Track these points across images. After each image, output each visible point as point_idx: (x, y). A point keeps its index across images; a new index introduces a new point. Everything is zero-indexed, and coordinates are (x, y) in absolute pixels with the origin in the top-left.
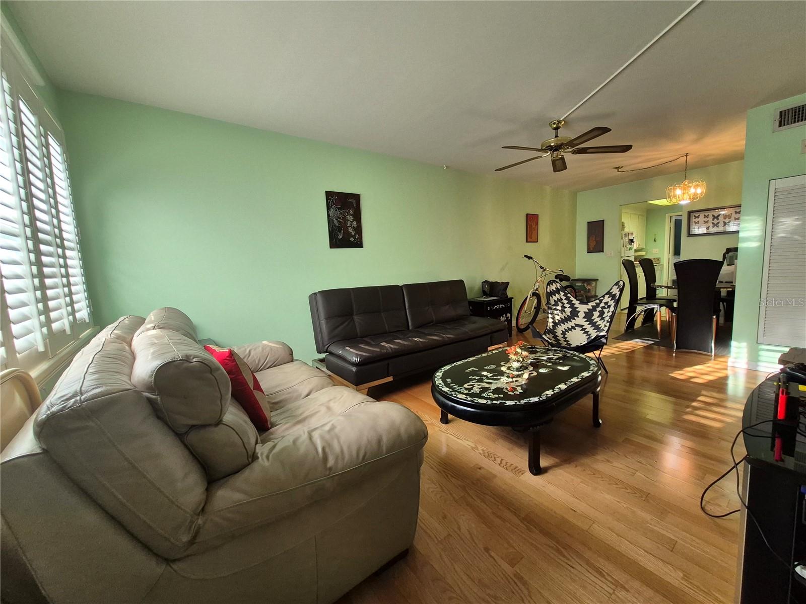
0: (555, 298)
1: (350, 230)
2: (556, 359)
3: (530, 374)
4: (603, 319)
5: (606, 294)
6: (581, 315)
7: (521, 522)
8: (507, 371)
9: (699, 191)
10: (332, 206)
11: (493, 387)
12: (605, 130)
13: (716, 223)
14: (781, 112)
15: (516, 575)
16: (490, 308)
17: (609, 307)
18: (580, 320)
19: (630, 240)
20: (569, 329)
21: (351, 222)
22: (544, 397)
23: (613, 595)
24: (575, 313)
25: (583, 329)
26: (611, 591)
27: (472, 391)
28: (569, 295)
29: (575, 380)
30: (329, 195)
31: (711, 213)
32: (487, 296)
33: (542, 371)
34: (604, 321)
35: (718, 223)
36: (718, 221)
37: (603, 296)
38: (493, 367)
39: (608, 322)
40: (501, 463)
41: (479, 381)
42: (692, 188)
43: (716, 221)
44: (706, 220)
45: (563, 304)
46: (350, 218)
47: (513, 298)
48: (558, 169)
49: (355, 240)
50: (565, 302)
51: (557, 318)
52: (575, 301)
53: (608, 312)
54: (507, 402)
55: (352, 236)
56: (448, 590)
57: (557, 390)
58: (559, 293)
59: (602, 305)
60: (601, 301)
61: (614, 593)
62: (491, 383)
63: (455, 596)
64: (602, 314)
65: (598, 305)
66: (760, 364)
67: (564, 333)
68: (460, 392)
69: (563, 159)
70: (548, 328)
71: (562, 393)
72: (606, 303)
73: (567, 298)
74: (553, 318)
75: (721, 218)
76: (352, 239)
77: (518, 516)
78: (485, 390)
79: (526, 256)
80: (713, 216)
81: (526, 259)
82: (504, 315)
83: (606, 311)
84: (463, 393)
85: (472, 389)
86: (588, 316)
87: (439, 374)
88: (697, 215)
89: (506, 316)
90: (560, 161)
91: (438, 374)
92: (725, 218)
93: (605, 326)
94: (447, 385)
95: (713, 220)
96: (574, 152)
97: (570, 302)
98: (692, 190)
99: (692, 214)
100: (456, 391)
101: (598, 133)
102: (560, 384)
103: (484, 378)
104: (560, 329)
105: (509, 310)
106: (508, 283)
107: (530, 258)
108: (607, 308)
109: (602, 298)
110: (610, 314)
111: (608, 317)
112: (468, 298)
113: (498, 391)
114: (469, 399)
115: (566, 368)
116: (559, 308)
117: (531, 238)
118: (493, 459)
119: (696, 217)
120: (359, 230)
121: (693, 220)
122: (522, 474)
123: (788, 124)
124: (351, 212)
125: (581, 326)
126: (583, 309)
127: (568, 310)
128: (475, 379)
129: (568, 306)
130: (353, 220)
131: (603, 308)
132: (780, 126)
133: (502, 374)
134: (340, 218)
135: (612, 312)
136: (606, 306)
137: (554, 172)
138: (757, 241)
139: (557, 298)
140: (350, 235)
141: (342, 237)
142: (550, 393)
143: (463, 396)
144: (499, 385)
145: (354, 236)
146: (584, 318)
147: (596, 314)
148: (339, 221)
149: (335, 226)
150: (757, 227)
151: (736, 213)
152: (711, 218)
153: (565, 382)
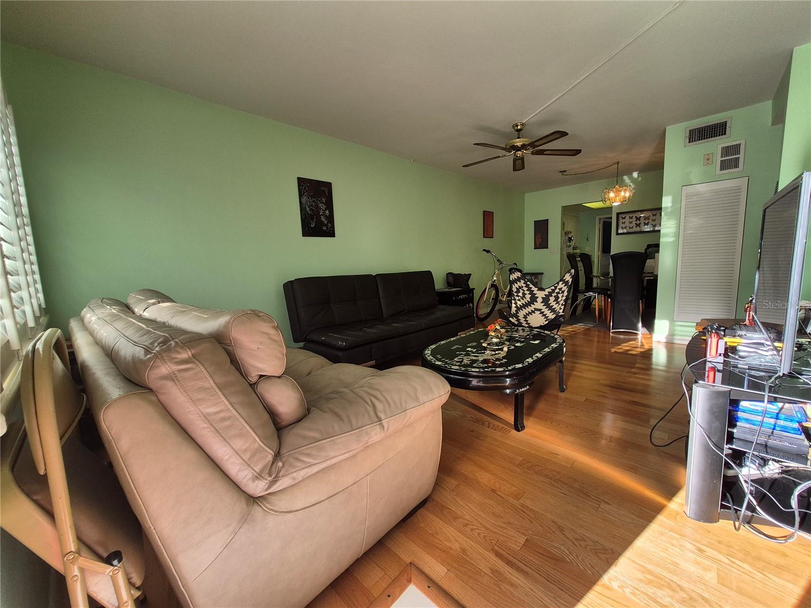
0: (517, 286)
1: (323, 219)
2: (526, 336)
3: (508, 348)
4: (558, 303)
5: (560, 281)
6: (540, 300)
7: (518, 468)
8: (489, 347)
9: (627, 194)
10: (304, 193)
11: (481, 359)
12: (563, 134)
13: (638, 223)
14: (690, 131)
15: (522, 505)
16: (455, 298)
17: (563, 292)
18: (539, 305)
19: (569, 238)
20: (530, 313)
21: (323, 210)
22: (527, 364)
23: (599, 509)
24: (534, 299)
25: (542, 313)
26: (597, 506)
27: (463, 363)
28: (528, 283)
29: (547, 350)
30: (301, 181)
31: (634, 215)
32: (451, 287)
33: (518, 344)
34: (559, 304)
35: (640, 224)
36: (639, 222)
37: (558, 283)
38: (474, 344)
39: (562, 305)
40: (489, 426)
41: (466, 355)
42: (623, 192)
43: (638, 222)
44: (631, 220)
45: (524, 291)
46: (323, 207)
47: (474, 289)
48: (517, 169)
49: (327, 229)
50: (525, 289)
51: (519, 303)
52: (534, 288)
53: (562, 297)
54: (497, 369)
55: (325, 225)
56: (469, 524)
57: (535, 358)
58: (520, 281)
59: (557, 290)
60: (556, 288)
61: (599, 507)
62: (478, 356)
63: (475, 527)
64: (557, 298)
65: (553, 291)
66: (675, 337)
67: (525, 317)
68: (453, 365)
69: (522, 159)
70: (512, 312)
71: (539, 359)
72: (560, 289)
73: (527, 286)
74: (516, 303)
75: (642, 221)
76: (324, 228)
77: (514, 464)
78: (474, 361)
79: (484, 250)
80: (636, 217)
81: (485, 253)
82: (467, 305)
83: (560, 296)
84: (455, 365)
85: (462, 361)
86: (546, 301)
87: (428, 352)
88: (623, 216)
89: (469, 305)
90: (520, 161)
91: (426, 352)
92: (645, 220)
93: (560, 309)
94: (439, 360)
95: (636, 221)
96: (533, 153)
97: (529, 289)
98: (622, 194)
99: (620, 215)
100: (449, 364)
101: (557, 136)
102: (536, 353)
103: (470, 353)
104: (521, 314)
105: (471, 300)
106: (470, 275)
107: (488, 252)
108: (561, 293)
109: (557, 285)
110: (564, 298)
111: (562, 301)
112: (436, 289)
113: (485, 361)
114: (463, 369)
115: (537, 342)
116: (520, 294)
117: (487, 234)
118: (482, 423)
119: (623, 218)
120: (331, 219)
121: (621, 221)
122: (509, 432)
123: (695, 141)
124: (324, 200)
125: (540, 310)
126: (540, 295)
127: (528, 297)
128: (462, 354)
129: (527, 292)
130: (326, 209)
131: (558, 293)
132: (689, 142)
133: (485, 349)
134: (312, 206)
135: (566, 296)
136: (560, 292)
137: (514, 171)
138: (672, 237)
139: (519, 286)
140: (322, 224)
141: (315, 226)
142: (530, 360)
143: (457, 367)
144: (485, 358)
145: (326, 225)
146: (542, 302)
147: (552, 299)
148: (311, 209)
149: (308, 214)
150: (673, 224)
151: (653, 215)
152: (634, 219)
153: (540, 352)
